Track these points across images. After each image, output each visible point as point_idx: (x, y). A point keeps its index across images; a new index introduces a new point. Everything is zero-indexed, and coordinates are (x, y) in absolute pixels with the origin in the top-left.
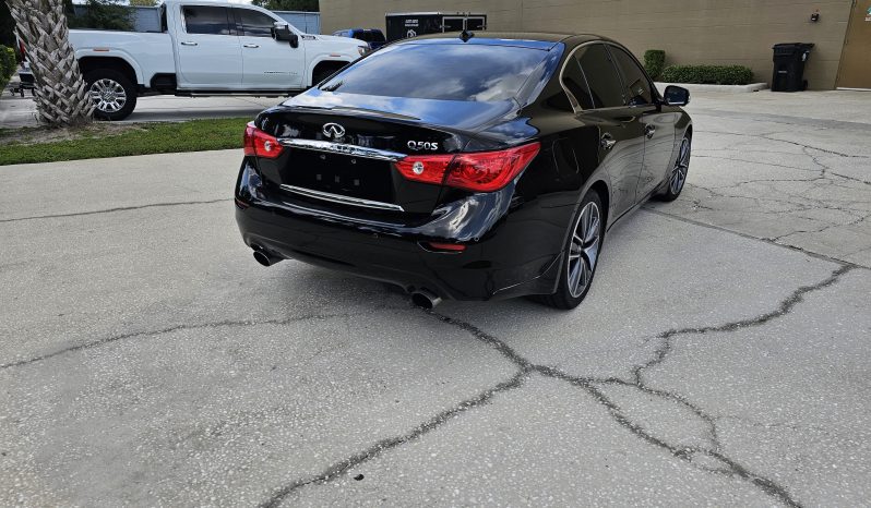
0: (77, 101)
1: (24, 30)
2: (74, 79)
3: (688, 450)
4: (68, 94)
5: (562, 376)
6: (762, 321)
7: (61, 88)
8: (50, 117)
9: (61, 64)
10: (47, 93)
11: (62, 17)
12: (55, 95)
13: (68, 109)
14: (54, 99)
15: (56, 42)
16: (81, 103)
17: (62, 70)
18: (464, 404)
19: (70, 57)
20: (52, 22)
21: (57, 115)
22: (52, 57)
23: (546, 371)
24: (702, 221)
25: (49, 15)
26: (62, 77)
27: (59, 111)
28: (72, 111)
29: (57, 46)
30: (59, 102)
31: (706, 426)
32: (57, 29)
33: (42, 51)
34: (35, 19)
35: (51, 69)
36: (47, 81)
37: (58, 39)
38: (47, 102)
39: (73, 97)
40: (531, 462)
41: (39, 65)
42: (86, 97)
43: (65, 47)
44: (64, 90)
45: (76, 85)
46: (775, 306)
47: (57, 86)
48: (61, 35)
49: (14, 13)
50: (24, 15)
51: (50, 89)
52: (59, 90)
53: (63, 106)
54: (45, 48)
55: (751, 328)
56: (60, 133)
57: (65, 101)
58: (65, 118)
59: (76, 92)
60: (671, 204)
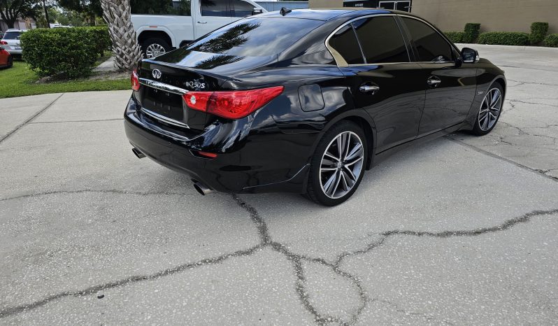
0: (134, 56)
1: (107, 15)
2: (133, 43)
3: (329, 319)
4: (129, 52)
5: (286, 252)
6: (478, 233)
7: (126, 48)
8: (120, 65)
9: (126, 34)
10: (118, 51)
11: (127, 7)
12: (122, 53)
13: (129, 61)
14: (122, 55)
15: (123, 22)
16: (136, 57)
17: (126, 38)
18: (205, 261)
19: (131, 31)
20: (121, 10)
21: (123, 64)
22: (121, 31)
23: (277, 247)
24: (494, 152)
25: (120, 7)
26: (126, 42)
27: (124, 62)
28: (131, 62)
29: (124, 24)
30: (124, 57)
31: (358, 304)
32: (124, 14)
33: (116, 27)
34: (112, 8)
35: (120, 38)
36: (119, 44)
37: (124, 20)
38: (118, 57)
39: (131, 54)
40: (212, 307)
41: (114, 35)
42: (139, 54)
43: (128, 25)
44: (127, 50)
45: (134, 47)
46: (498, 223)
47: (123, 47)
48: (126, 19)
49: (103, 6)
50: (107, 6)
51: (120, 49)
52: (124, 50)
53: (126, 59)
54: (118, 25)
55: (464, 237)
56: (124, 74)
57: (127, 56)
58: (127, 66)
59: (133, 51)
60: (480, 138)
